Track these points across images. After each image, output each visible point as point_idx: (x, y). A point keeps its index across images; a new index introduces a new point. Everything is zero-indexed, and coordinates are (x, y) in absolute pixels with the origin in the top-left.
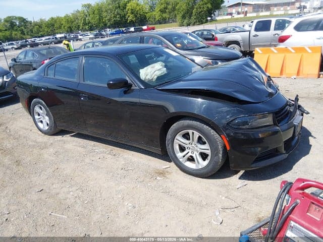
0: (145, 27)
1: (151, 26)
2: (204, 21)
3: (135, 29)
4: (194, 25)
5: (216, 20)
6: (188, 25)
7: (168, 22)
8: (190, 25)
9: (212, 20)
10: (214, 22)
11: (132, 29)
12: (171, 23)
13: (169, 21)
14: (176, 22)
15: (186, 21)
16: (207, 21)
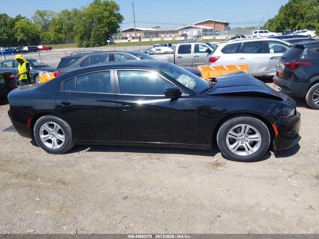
0: (40, 47)
1: (46, 46)
2: (103, 43)
3: (28, 48)
4: (93, 46)
5: (114, 43)
6: (88, 46)
7: (65, 43)
8: (89, 47)
9: (111, 43)
10: (113, 45)
11: (26, 48)
12: (68, 43)
13: (65, 41)
14: (73, 42)
15: (85, 43)
16: (106, 44)
